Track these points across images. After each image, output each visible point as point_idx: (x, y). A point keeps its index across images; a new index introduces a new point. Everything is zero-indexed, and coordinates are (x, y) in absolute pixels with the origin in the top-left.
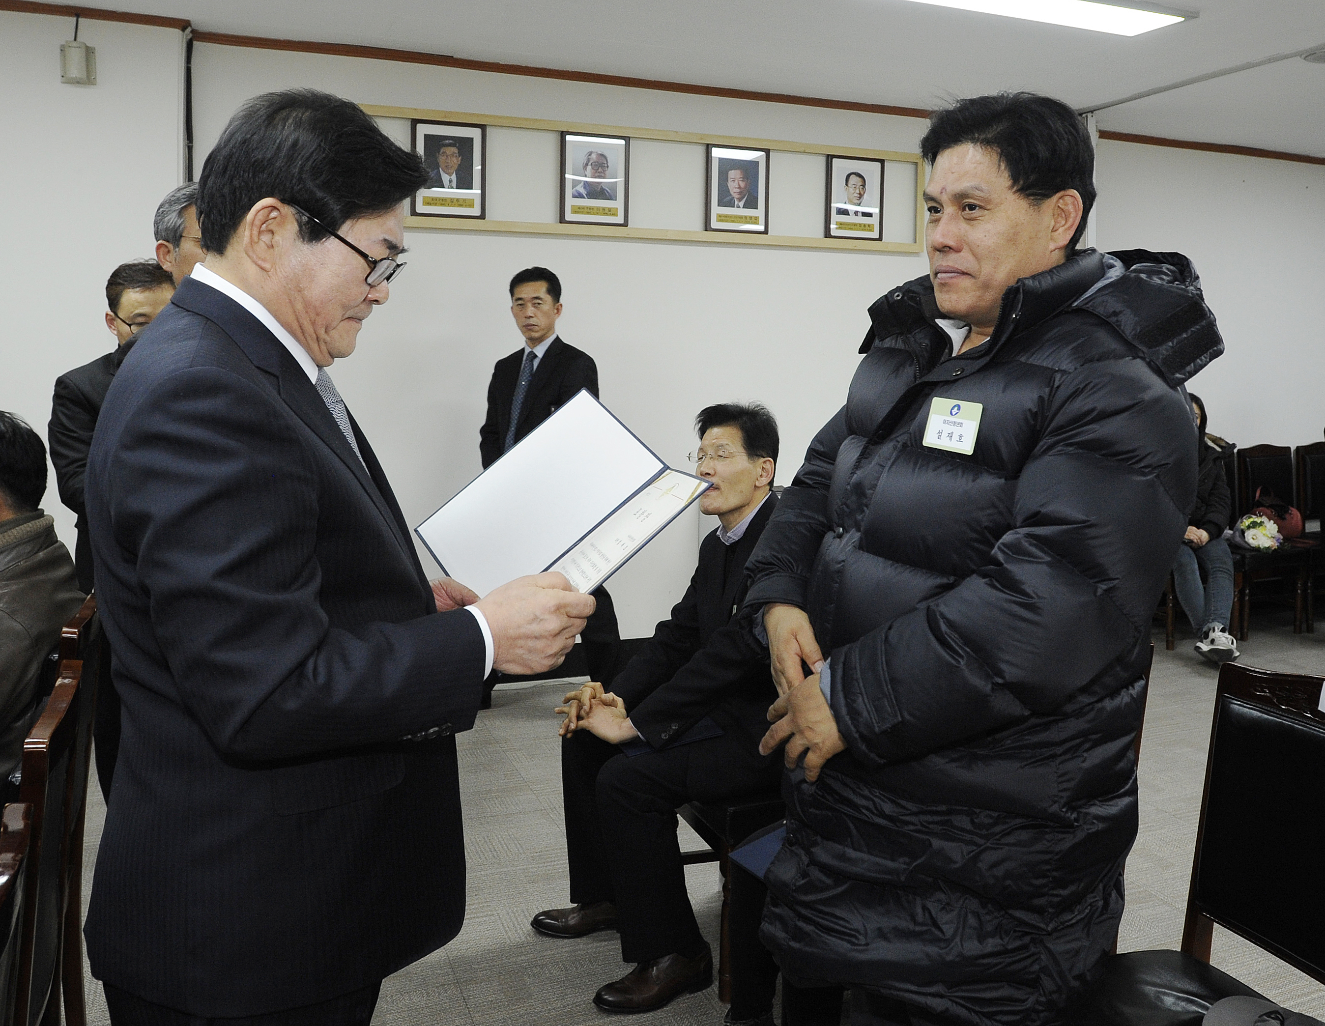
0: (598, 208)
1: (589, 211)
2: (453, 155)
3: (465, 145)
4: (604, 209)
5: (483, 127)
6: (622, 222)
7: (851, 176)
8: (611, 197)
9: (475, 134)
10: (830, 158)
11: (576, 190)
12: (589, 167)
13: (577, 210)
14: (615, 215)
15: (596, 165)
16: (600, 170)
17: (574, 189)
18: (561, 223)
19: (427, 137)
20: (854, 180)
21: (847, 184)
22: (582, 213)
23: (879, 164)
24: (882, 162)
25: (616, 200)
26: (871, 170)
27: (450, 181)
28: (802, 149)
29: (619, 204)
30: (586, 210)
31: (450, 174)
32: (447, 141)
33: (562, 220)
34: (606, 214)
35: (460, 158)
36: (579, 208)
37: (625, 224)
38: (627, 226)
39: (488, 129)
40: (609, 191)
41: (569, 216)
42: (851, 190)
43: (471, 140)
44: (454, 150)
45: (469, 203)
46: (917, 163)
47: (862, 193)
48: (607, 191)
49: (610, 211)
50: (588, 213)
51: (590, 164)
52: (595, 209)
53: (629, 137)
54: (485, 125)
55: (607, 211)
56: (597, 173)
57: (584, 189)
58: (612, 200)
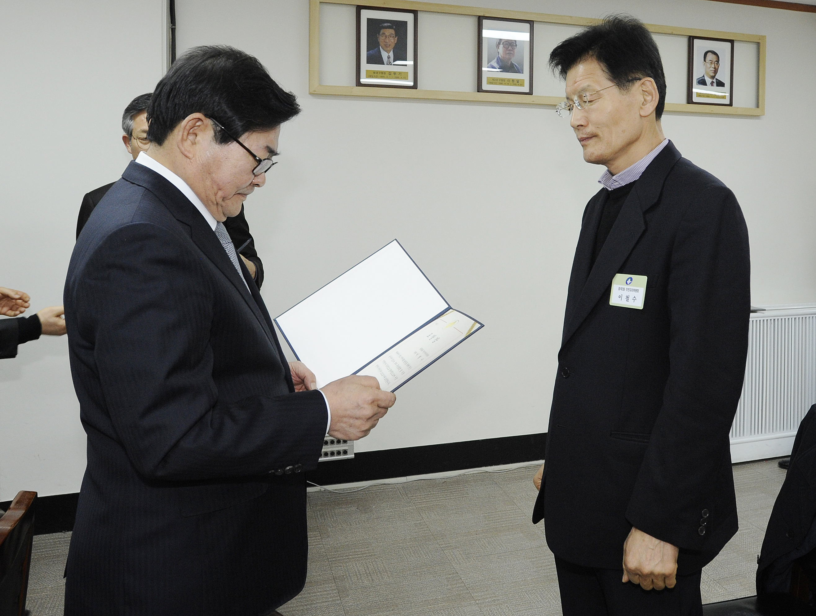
0: (509, 80)
1: (501, 82)
2: (390, 36)
3: (400, 27)
4: (513, 80)
5: (415, 13)
6: (528, 91)
7: (708, 54)
8: (519, 71)
9: (408, 18)
10: (691, 39)
11: (491, 65)
12: (501, 46)
13: (492, 81)
14: (522, 85)
15: (507, 44)
16: (510, 48)
17: (489, 64)
18: (478, 92)
19: (369, 21)
20: (710, 56)
21: (705, 60)
22: (496, 84)
23: (729, 44)
24: (732, 42)
25: (523, 73)
26: (723, 49)
27: (389, 58)
28: (670, 32)
29: (525, 76)
30: (498, 81)
31: (388, 52)
32: (386, 24)
33: (479, 89)
34: (515, 85)
35: (396, 39)
36: (493, 80)
37: (530, 93)
38: (532, 95)
39: (420, 15)
40: (517, 65)
41: (485, 87)
42: (708, 65)
43: (406, 23)
44: (392, 31)
45: (402, 76)
46: (759, 43)
47: (717, 67)
48: (516, 66)
49: (518, 82)
50: (501, 84)
51: (501, 43)
52: (506, 81)
53: (533, 21)
54: (417, 11)
55: (516, 82)
56: (508, 52)
57: (497, 63)
58: (520, 73)
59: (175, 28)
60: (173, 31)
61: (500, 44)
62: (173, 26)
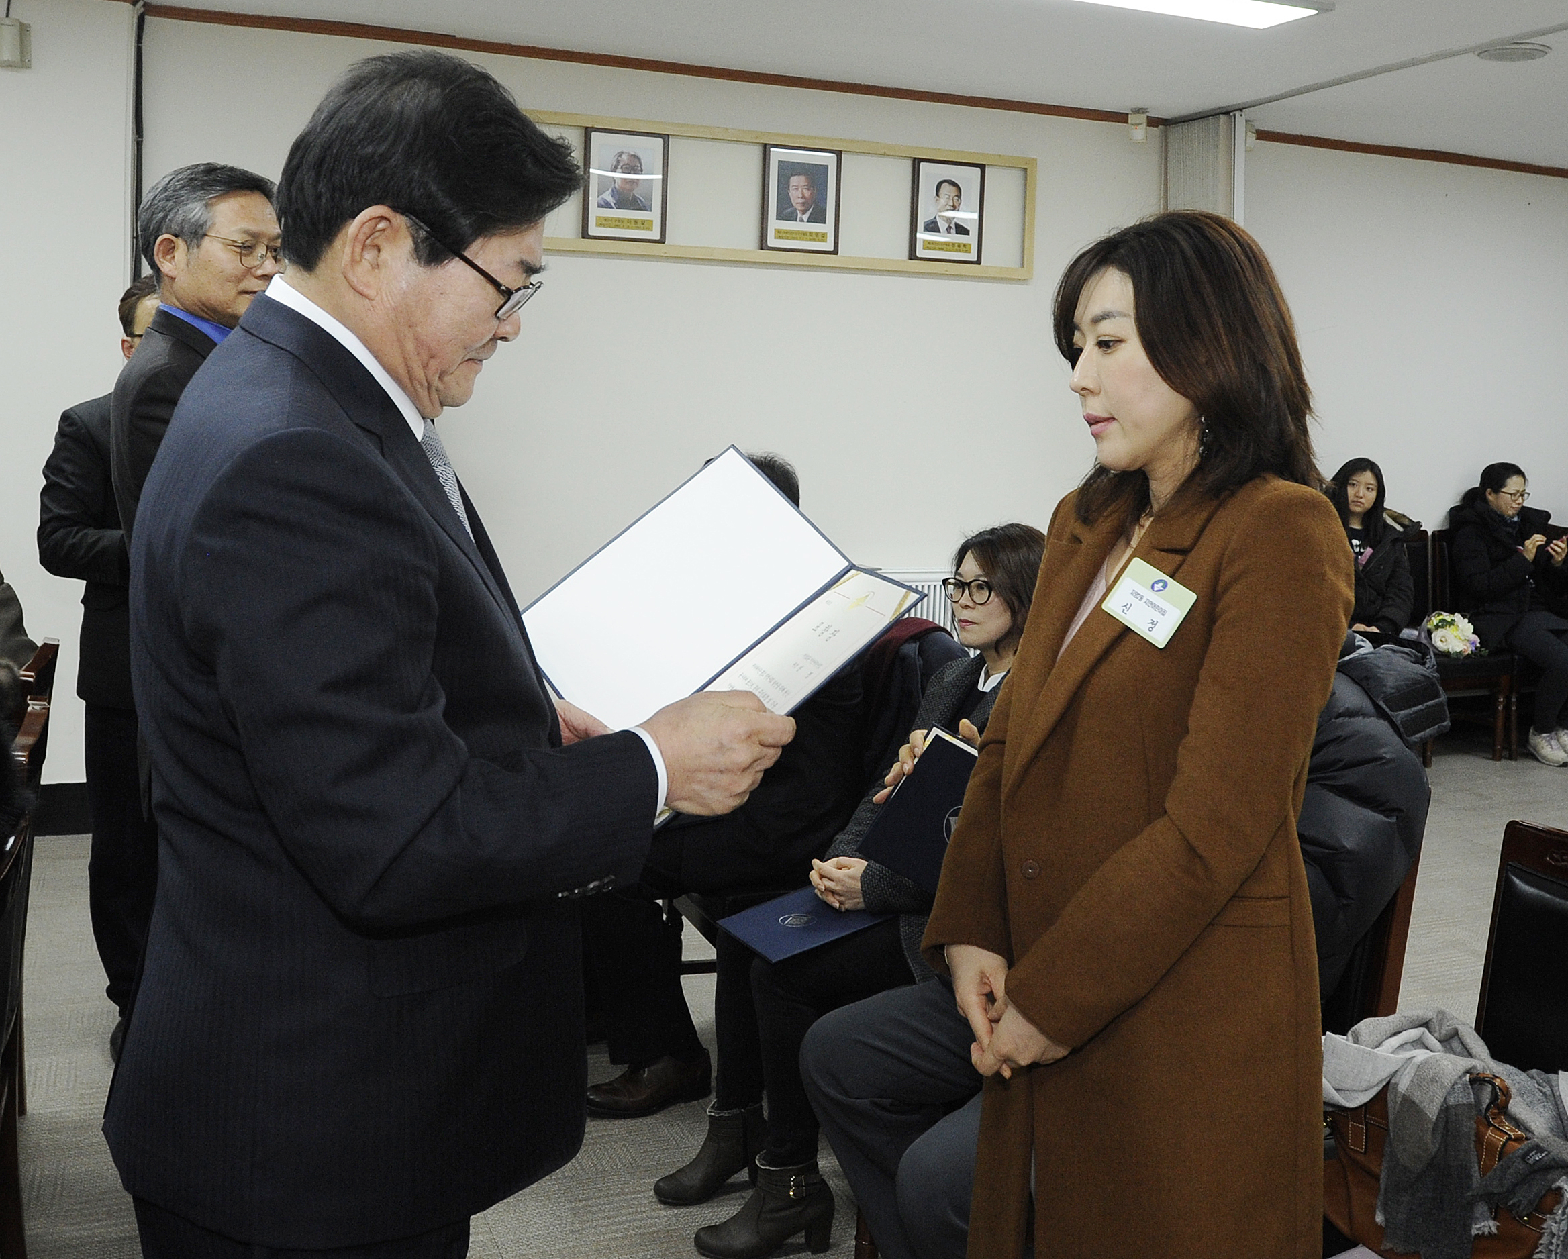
0: (629, 221)
1: (617, 223)
6: (658, 238)
7: (944, 184)
8: (645, 207)
10: (916, 162)
11: (603, 199)
12: (619, 171)
13: (604, 222)
14: (650, 228)
15: (627, 168)
17: (600, 197)
18: (583, 238)
20: (946, 188)
21: (937, 195)
22: (609, 226)
23: (978, 170)
24: (982, 167)
25: (651, 211)
26: (968, 178)
28: (882, 152)
29: (654, 215)
30: (614, 222)
33: (585, 234)
34: (638, 228)
36: (606, 220)
37: (662, 241)
38: (664, 243)
40: (642, 199)
41: (592, 231)
42: (943, 201)
46: (1026, 169)
47: (957, 205)
48: (640, 199)
49: (643, 224)
50: (617, 226)
51: (619, 167)
52: (626, 222)
53: (668, 135)
55: (639, 224)
57: (612, 196)
58: (646, 210)
59: (142, 141)
60: (139, 144)
61: (617, 168)
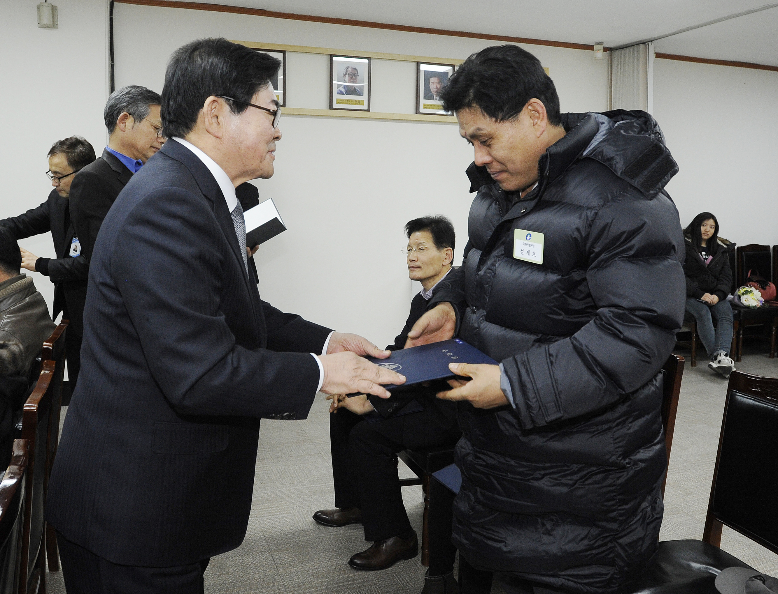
0: (352, 101)
1: (346, 102)
4: (356, 101)
5: (284, 52)
6: (367, 109)
8: (360, 94)
9: (279, 56)
11: (340, 90)
12: (347, 76)
13: (340, 102)
14: (362, 104)
15: (352, 75)
16: (353, 77)
17: (338, 89)
18: (330, 109)
22: (343, 103)
25: (363, 96)
29: (365, 98)
30: (345, 102)
33: (331, 108)
34: (357, 104)
36: (341, 100)
37: (368, 110)
38: (369, 111)
39: (287, 54)
41: (335, 106)
48: (358, 90)
49: (359, 102)
50: (346, 103)
51: (347, 74)
52: (351, 101)
53: (371, 58)
54: (285, 51)
55: (357, 102)
56: (352, 80)
57: (344, 89)
58: (361, 95)
59: (114, 64)
60: (112, 66)
62: (112, 62)
